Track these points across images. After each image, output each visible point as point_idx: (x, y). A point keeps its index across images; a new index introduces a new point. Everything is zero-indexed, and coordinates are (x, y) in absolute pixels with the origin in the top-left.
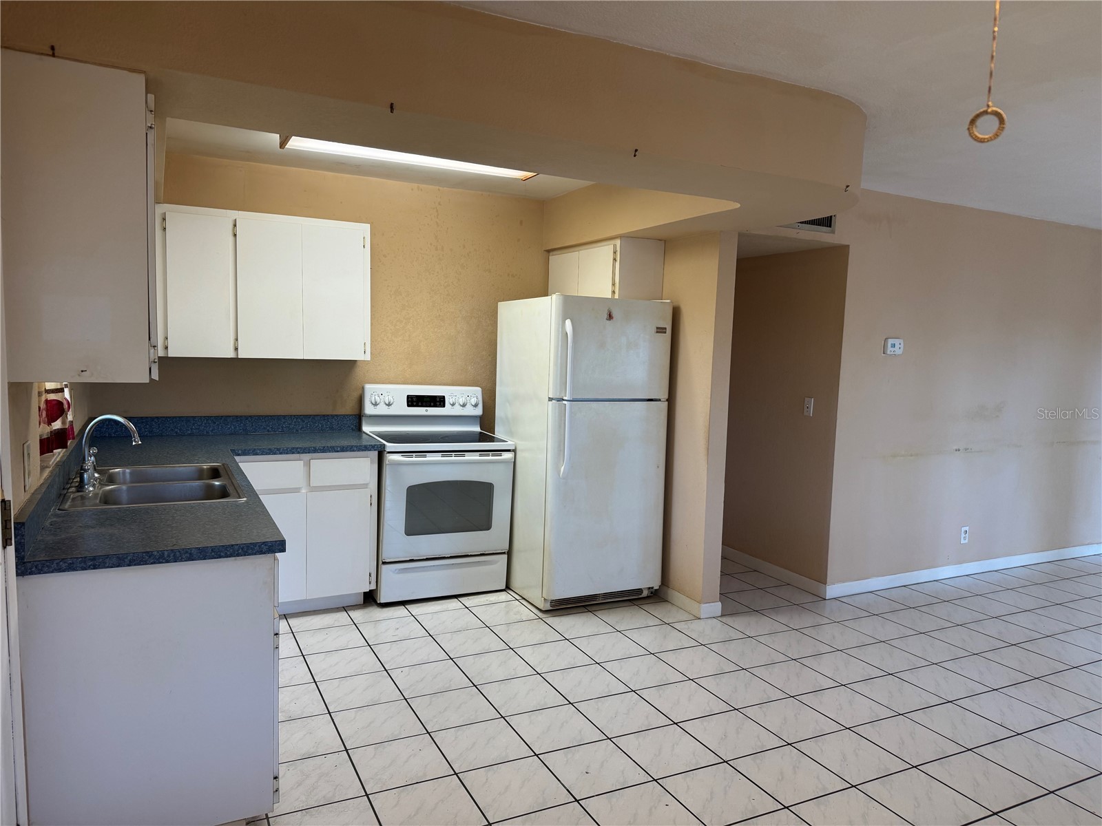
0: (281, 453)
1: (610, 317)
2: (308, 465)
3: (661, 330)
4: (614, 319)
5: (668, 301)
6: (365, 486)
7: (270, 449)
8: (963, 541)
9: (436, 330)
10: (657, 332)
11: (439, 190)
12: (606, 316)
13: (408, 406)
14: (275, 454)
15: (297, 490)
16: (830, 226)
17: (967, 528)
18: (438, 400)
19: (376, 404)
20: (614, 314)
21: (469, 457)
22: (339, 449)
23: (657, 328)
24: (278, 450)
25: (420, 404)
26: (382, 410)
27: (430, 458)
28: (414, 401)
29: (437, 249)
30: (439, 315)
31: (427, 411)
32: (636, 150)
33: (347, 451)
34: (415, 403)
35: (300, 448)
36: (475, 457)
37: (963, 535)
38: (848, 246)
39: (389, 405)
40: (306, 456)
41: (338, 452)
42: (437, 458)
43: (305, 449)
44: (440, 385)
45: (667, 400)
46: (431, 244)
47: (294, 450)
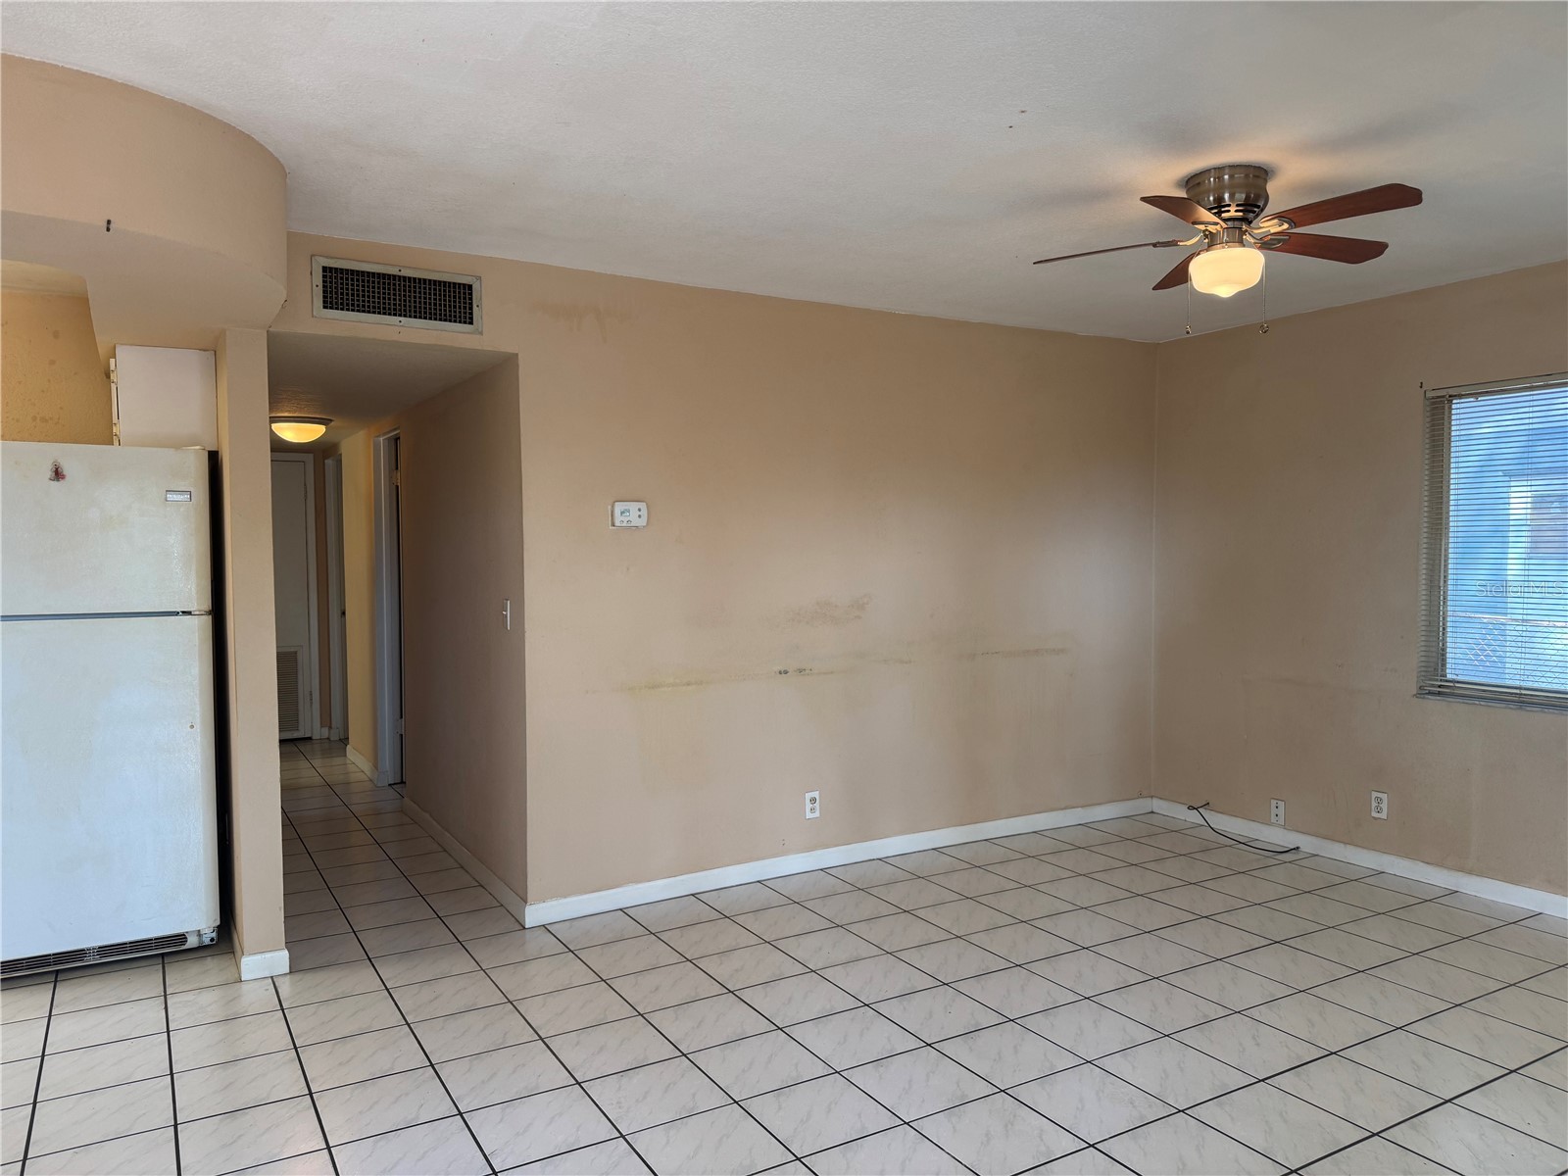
1: (58, 474)
4: (67, 478)
5: (198, 447)
8: (809, 815)
12: (49, 474)
16: (471, 323)
17: (816, 794)
20: (66, 470)
32: (109, 222)
37: (809, 806)
38: (517, 355)
45: (211, 613)
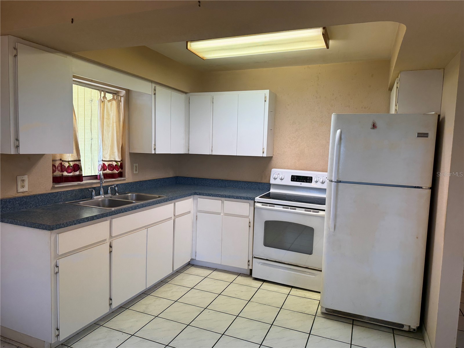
0: (213, 196)
1: (374, 126)
2: (223, 202)
3: (424, 135)
4: (378, 128)
5: (433, 113)
6: (247, 217)
7: (209, 194)
9: (314, 141)
10: (418, 136)
11: (320, 66)
12: (371, 126)
13: (292, 181)
14: (210, 196)
15: (219, 214)
18: (308, 179)
19: (275, 179)
20: (378, 124)
21: (298, 211)
22: (235, 197)
23: (418, 134)
24: (212, 194)
25: (298, 180)
26: (278, 182)
27: (276, 208)
28: (295, 178)
29: (317, 98)
30: (316, 133)
31: (301, 184)
33: (239, 198)
34: (295, 180)
35: (220, 195)
36: (303, 211)
39: (281, 179)
40: (223, 199)
41: (235, 198)
42: (280, 208)
43: (222, 195)
44: (315, 171)
45: (431, 188)
46: (313, 96)
47: (218, 196)
